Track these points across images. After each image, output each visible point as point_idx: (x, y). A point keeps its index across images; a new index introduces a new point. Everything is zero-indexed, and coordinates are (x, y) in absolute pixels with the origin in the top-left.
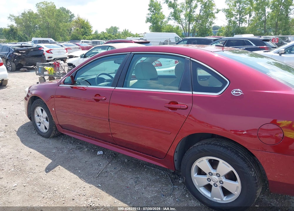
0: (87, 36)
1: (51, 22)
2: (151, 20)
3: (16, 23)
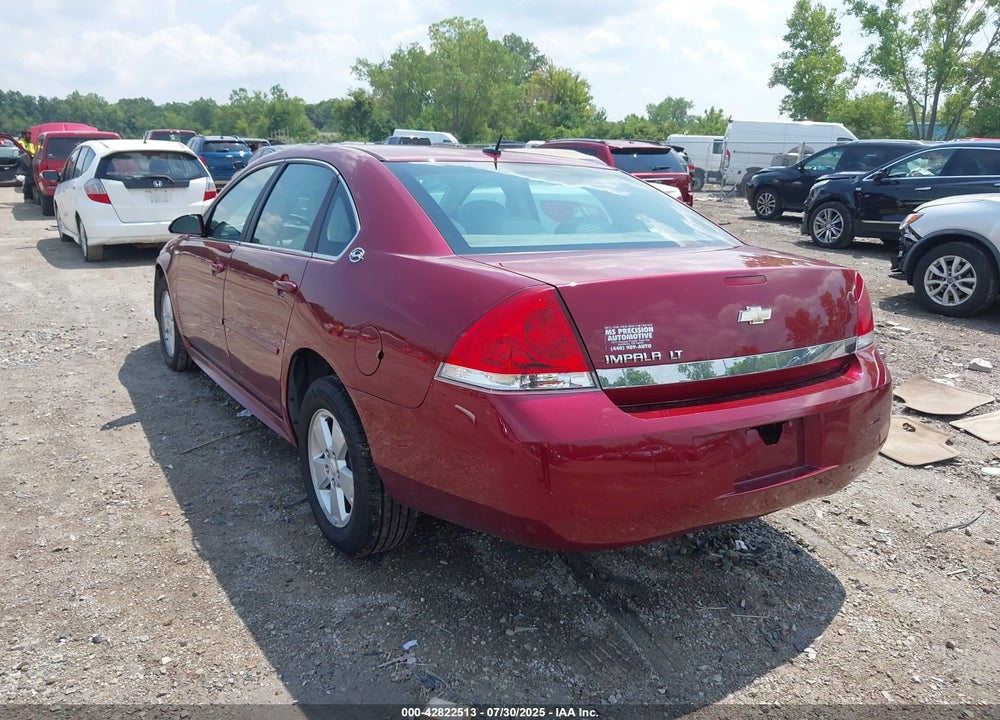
0: (569, 128)
1: (468, 80)
2: (790, 74)
3: (372, 83)
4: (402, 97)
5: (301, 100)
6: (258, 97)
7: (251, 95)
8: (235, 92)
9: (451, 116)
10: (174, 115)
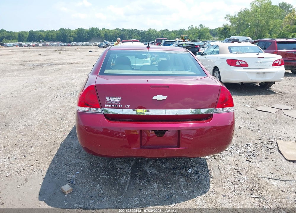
1: (262, 20)
3: (231, 22)
4: (240, 25)
5: (208, 28)
6: (196, 28)
7: (194, 27)
8: (190, 27)
9: (255, 31)
10: (173, 34)
